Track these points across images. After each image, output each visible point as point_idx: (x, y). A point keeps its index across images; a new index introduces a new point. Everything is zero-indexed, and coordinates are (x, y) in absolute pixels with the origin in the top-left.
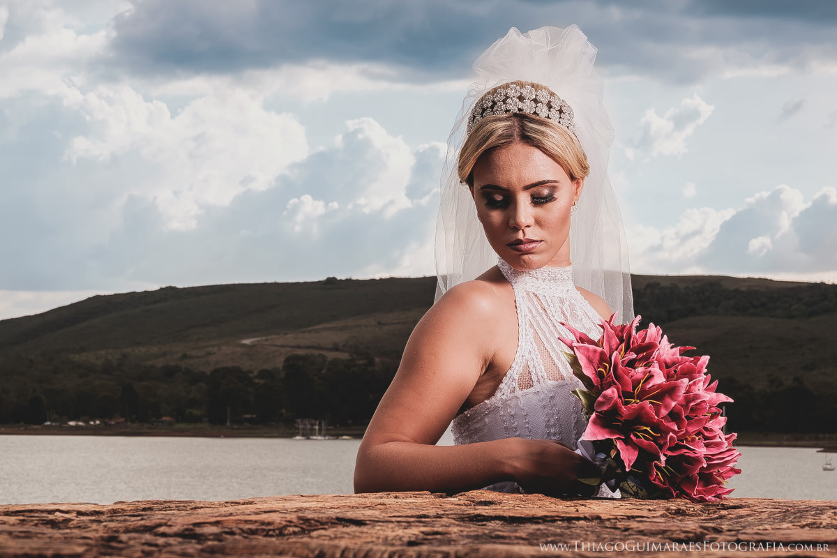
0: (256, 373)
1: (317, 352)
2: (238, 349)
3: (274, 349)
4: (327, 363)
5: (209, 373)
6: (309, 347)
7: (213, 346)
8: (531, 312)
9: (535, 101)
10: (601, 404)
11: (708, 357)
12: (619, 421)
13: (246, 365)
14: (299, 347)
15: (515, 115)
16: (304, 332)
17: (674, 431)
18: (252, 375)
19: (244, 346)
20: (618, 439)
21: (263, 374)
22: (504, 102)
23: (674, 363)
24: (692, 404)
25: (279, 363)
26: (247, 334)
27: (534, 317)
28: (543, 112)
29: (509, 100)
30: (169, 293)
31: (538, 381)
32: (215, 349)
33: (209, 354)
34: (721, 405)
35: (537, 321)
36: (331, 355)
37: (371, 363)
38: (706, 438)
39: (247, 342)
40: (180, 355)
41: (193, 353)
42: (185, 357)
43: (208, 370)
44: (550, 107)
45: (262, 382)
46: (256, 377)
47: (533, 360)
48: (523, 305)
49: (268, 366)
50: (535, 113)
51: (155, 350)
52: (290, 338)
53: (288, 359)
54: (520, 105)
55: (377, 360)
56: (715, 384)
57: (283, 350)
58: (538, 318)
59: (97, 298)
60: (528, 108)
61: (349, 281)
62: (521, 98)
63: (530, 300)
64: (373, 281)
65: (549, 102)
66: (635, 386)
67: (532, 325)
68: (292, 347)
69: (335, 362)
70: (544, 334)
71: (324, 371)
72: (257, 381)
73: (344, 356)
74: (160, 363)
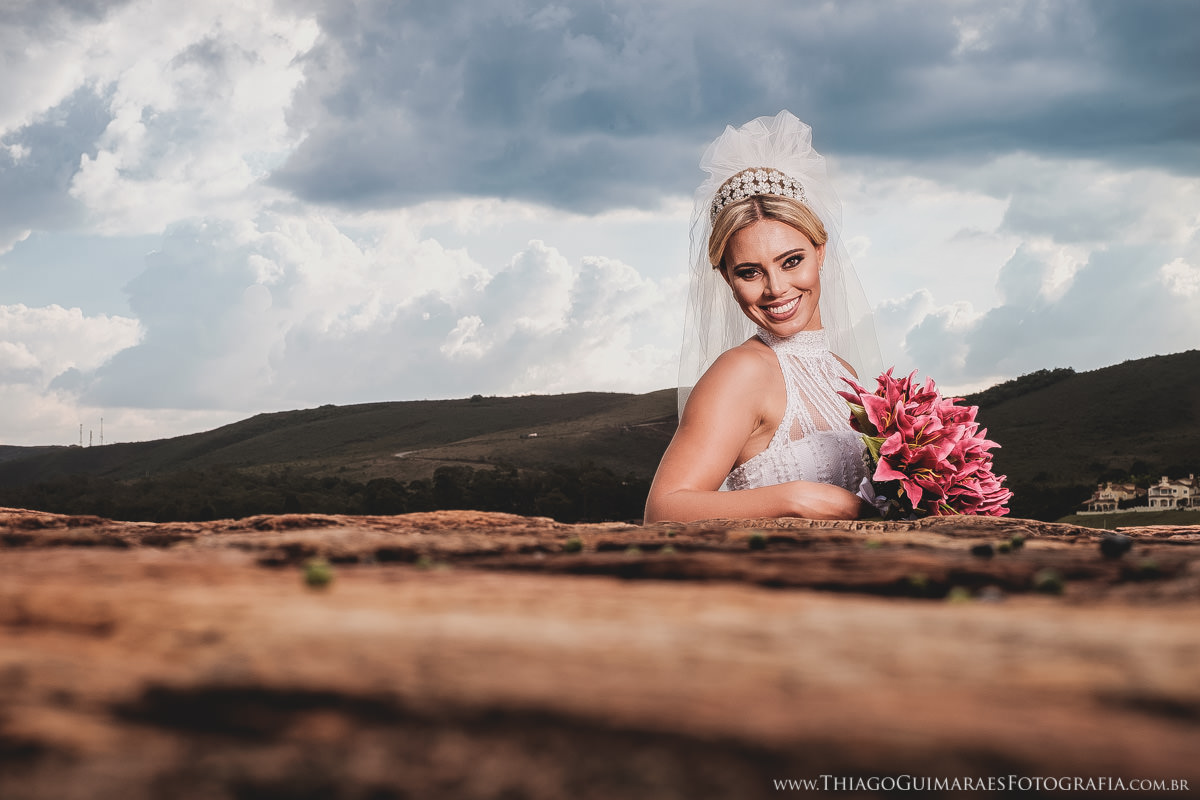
0: (408, 484)
1: (464, 464)
2: (393, 462)
3: (424, 461)
4: (474, 474)
5: (365, 484)
6: (457, 460)
7: (369, 459)
8: (793, 372)
9: (769, 182)
10: (886, 448)
11: (977, 407)
12: (904, 464)
13: (399, 476)
14: (448, 460)
15: (753, 197)
16: (452, 446)
17: (954, 472)
18: (404, 486)
19: (398, 458)
20: (904, 480)
21: (415, 485)
22: (741, 188)
23: (949, 413)
24: (967, 449)
25: (430, 474)
26: (399, 448)
27: (797, 377)
28: (777, 191)
29: (745, 186)
30: (328, 411)
31: (809, 432)
32: (371, 462)
33: (365, 466)
34: (991, 450)
35: (800, 380)
36: (477, 467)
37: (514, 473)
38: (981, 480)
39: (400, 455)
40: (339, 468)
41: (351, 466)
42: (343, 469)
43: (365, 482)
44: (783, 186)
45: (414, 492)
46: (408, 488)
47: (801, 414)
48: (786, 367)
49: (420, 478)
50: (771, 192)
51: (316, 463)
52: (439, 452)
53: (438, 471)
54: (755, 188)
55: (520, 471)
56: (984, 432)
57: (433, 463)
58: (802, 377)
59: (262, 416)
60: (764, 189)
61: (493, 399)
62: (756, 182)
63: (792, 362)
64: (515, 398)
65: (781, 181)
66: (917, 432)
67: (796, 383)
68: (441, 459)
69: (481, 473)
70: (808, 390)
71: (471, 482)
72: (409, 491)
73: (490, 468)
74: (320, 475)
